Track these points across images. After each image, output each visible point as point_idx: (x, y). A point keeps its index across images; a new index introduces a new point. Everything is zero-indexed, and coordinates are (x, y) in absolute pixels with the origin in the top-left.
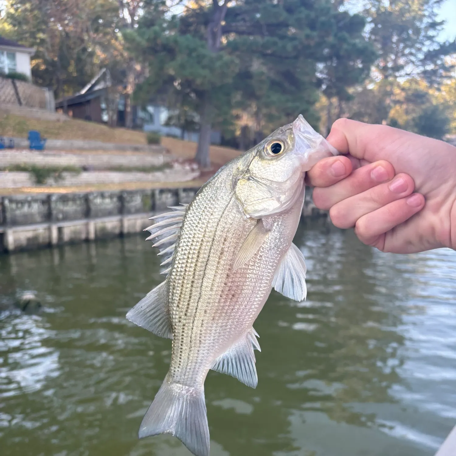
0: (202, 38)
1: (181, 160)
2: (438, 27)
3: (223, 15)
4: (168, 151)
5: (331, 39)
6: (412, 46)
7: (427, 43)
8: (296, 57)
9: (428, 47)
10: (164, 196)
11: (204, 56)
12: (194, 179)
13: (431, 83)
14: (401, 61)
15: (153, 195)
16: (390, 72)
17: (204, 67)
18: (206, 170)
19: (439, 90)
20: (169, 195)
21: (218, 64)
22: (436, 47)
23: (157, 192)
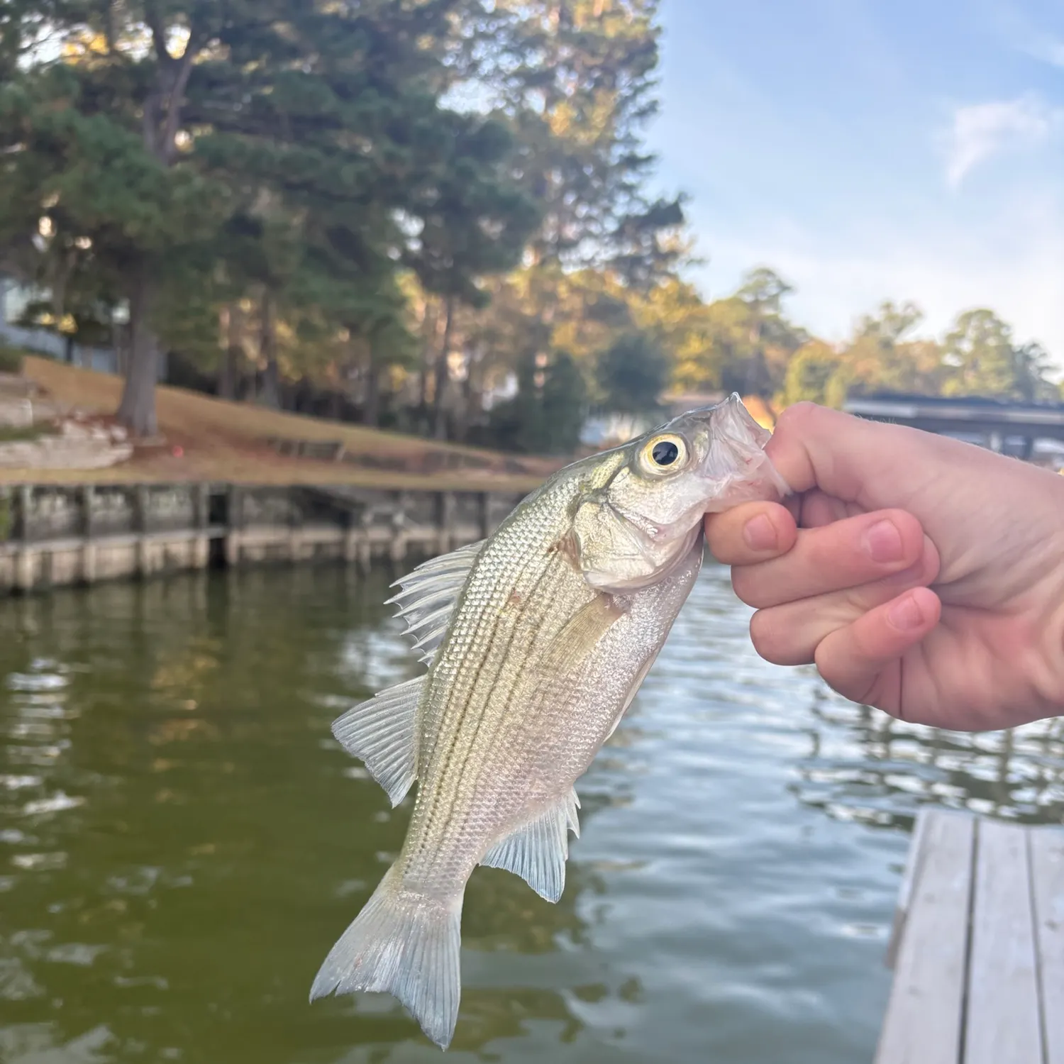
0: (132, 125)
1: (80, 415)
2: (643, 169)
3: (183, 78)
4: (42, 392)
5: (440, 169)
6: (592, 202)
7: (622, 199)
8: (364, 200)
9: (622, 206)
10: (46, 503)
11: (142, 172)
12: (118, 464)
13: (633, 281)
14: (571, 231)
15: (17, 500)
16: (550, 251)
17: (144, 197)
18: (148, 442)
19: (646, 298)
20: (60, 502)
21: (179, 193)
22: (639, 210)
23: (28, 493)
